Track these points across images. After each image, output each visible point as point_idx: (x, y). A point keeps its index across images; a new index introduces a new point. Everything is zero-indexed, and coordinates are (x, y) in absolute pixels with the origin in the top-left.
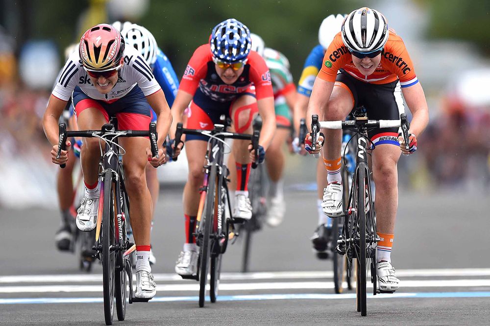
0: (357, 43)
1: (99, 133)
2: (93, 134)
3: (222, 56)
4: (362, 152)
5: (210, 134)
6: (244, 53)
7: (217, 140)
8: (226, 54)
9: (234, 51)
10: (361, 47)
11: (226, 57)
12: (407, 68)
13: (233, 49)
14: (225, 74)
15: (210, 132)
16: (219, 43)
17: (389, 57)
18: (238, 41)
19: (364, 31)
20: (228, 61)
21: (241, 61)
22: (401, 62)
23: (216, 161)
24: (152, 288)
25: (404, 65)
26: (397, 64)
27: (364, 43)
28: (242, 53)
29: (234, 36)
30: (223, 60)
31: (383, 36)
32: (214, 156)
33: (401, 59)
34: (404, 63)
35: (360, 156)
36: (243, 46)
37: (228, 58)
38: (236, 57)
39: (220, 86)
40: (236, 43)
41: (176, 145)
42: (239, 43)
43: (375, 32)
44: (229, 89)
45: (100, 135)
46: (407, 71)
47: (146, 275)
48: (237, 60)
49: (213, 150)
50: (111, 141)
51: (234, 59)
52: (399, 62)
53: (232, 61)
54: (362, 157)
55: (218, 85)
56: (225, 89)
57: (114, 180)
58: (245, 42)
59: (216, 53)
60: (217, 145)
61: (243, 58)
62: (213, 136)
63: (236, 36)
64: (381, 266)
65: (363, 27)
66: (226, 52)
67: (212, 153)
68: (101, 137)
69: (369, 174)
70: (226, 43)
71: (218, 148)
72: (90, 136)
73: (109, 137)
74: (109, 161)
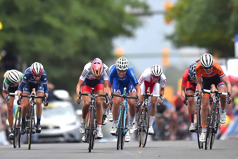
0: (205, 65)
1: (91, 94)
2: (89, 95)
10: (206, 66)
12: (221, 72)
17: (215, 68)
19: (207, 61)
22: (219, 70)
25: (220, 71)
26: (218, 71)
27: (207, 65)
31: (213, 61)
33: (219, 69)
34: (220, 70)
43: (210, 61)
45: (91, 95)
46: (221, 73)
50: (94, 97)
52: (218, 70)
57: (94, 109)
65: (206, 60)
68: (91, 96)
72: (88, 95)
73: (93, 96)
74: (92, 103)
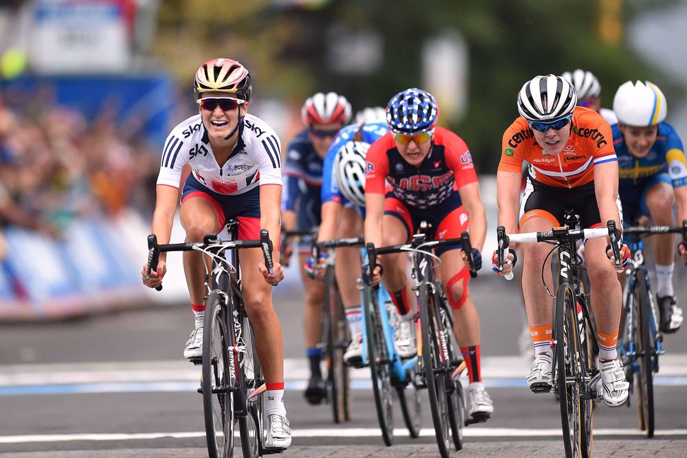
3: (400, 126)
4: (565, 269)
5: (411, 247)
6: (428, 119)
7: (422, 254)
8: (405, 122)
9: (415, 118)
10: (540, 114)
11: (405, 125)
13: (413, 115)
14: (409, 151)
15: (410, 246)
16: (396, 110)
17: (585, 133)
18: (419, 105)
19: (544, 95)
20: (408, 131)
21: (424, 130)
23: (427, 279)
24: (285, 435)
27: (546, 109)
28: (425, 120)
29: (414, 101)
30: (403, 130)
32: (423, 273)
35: (563, 274)
36: (425, 111)
37: (408, 127)
38: (418, 125)
39: (410, 178)
40: (416, 108)
41: (372, 271)
42: (420, 108)
44: (423, 181)
46: (602, 145)
47: (279, 420)
48: (420, 129)
49: (421, 267)
51: (415, 128)
53: (414, 131)
54: (566, 276)
55: (408, 178)
56: (417, 183)
58: (427, 107)
59: (393, 123)
60: (424, 260)
61: (428, 126)
62: (416, 250)
63: (417, 101)
64: (606, 367)
66: (405, 119)
67: (419, 270)
69: (575, 296)
70: (404, 109)
71: (426, 263)
